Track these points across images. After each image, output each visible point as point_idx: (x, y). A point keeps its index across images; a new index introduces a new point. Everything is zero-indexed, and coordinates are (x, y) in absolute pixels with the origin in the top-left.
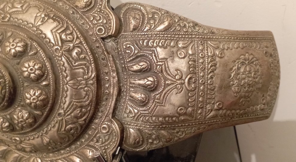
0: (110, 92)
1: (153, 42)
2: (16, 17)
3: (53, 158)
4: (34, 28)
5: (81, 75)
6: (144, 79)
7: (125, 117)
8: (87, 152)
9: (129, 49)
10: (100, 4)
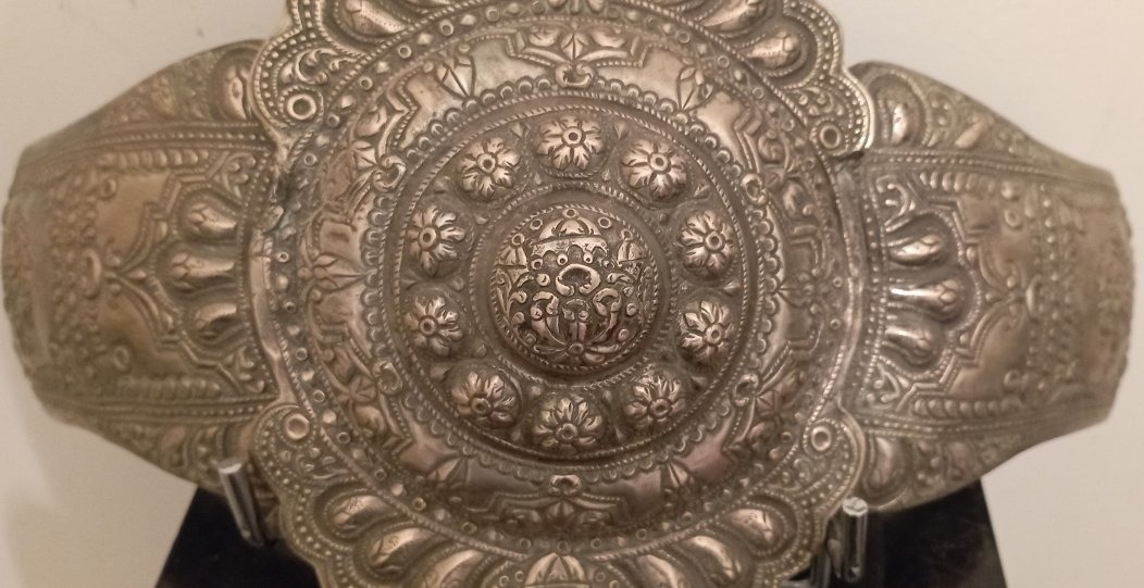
0: (844, 324)
1: (953, 178)
2: (616, 77)
3: (628, 551)
4: (680, 116)
5: (805, 267)
6: (934, 283)
7: (866, 404)
8: (757, 518)
9: (894, 194)
10: (824, 61)
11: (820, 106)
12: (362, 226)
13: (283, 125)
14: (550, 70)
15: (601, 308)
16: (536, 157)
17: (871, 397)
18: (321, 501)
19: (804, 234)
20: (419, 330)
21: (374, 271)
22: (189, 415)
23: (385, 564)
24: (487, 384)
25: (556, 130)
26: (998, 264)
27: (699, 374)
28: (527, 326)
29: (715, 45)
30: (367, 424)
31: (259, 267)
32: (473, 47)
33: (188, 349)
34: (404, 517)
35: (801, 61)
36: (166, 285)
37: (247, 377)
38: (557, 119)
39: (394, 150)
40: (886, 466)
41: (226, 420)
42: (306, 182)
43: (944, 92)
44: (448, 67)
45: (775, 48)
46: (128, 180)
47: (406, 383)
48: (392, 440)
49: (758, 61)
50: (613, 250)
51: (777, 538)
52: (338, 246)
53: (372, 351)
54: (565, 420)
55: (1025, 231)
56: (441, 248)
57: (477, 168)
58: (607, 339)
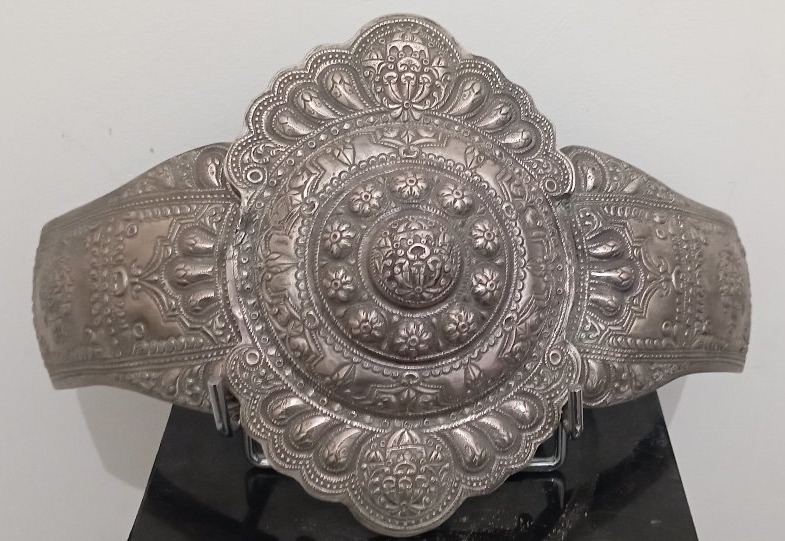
0: (564, 291)
1: (623, 210)
2: (431, 153)
3: (446, 427)
4: (467, 172)
5: (540, 254)
6: (616, 269)
7: (581, 339)
8: (521, 407)
9: (589, 218)
10: (545, 144)
11: (544, 169)
12: (295, 235)
13: (245, 186)
14: (396, 151)
15: (431, 266)
16: (392, 193)
17: (583, 335)
18: (265, 402)
19: (539, 237)
20: (330, 287)
21: (302, 260)
22: (183, 360)
23: (304, 438)
24: (369, 316)
25: (402, 178)
26: (653, 260)
27: (483, 310)
28: (392, 278)
29: (484, 137)
30: (297, 348)
31: (231, 266)
32: (353, 139)
33: (184, 320)
34: (315, 409)
35: (532, 144)
36: (171, 283)
37: (221, 333)
38: (402, 173)
39: (312, 194)
40: (594, 377)
41: (206, 360)
42: (257, 217)
43: (617, 162)
44: (340, 150)
45: (516, 139)
46: (146, 226)
47: (321, 321)
48: (313, 356)
49: (507, 145)
50: (436, 238)
51: (532, 418)
52: (280, 248)
53: (302, 303)
54: (412, 334)
55: (669, 241)
56: (343, 242)
57: (361, 199)
58: (435, 284)
